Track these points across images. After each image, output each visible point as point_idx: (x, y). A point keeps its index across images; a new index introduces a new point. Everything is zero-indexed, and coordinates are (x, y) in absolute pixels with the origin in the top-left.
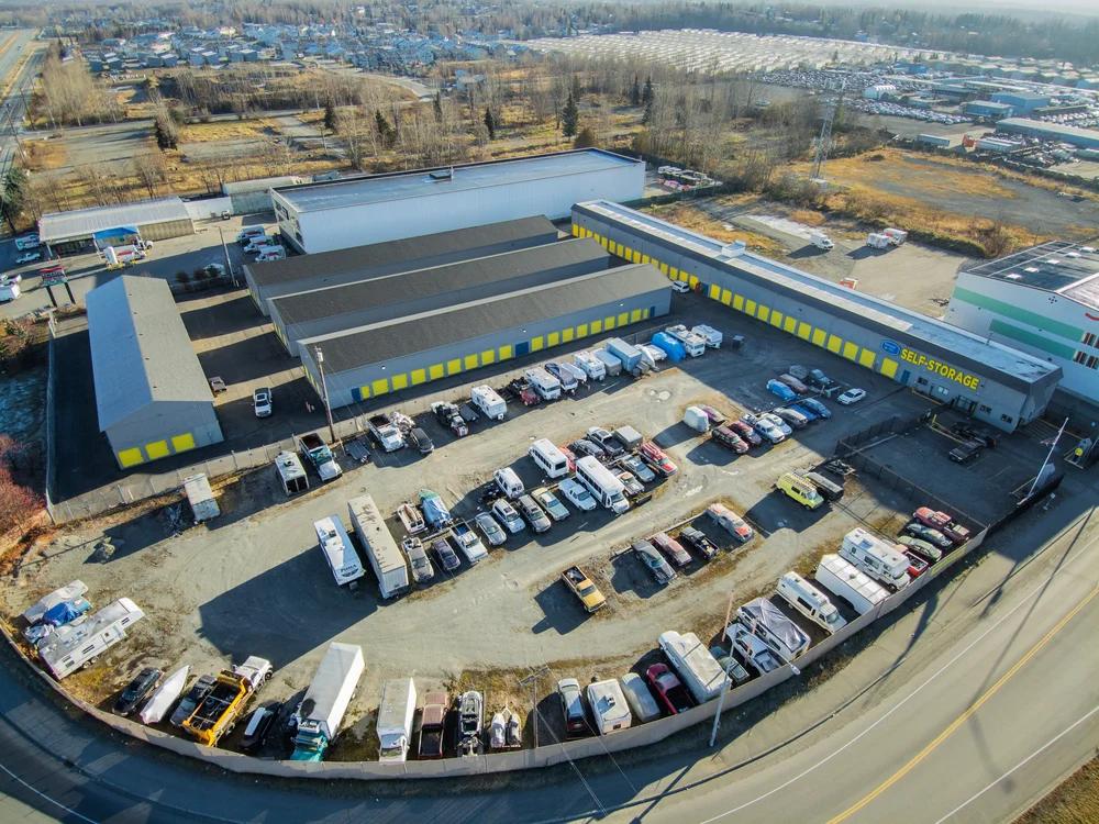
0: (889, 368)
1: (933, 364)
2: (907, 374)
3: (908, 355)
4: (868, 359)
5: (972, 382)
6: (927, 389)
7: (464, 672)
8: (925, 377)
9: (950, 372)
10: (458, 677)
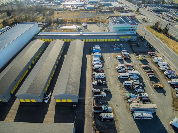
0: (118, 40)
1: (124, 37)
2: (121, 40)
3: (121, 37)
4: (114, 40)
5: (130, 37)
6: (124, 41)
7: (173, 107)
8: (123, 39)
9: (127, 37)
10: (174, 108)
